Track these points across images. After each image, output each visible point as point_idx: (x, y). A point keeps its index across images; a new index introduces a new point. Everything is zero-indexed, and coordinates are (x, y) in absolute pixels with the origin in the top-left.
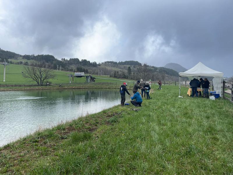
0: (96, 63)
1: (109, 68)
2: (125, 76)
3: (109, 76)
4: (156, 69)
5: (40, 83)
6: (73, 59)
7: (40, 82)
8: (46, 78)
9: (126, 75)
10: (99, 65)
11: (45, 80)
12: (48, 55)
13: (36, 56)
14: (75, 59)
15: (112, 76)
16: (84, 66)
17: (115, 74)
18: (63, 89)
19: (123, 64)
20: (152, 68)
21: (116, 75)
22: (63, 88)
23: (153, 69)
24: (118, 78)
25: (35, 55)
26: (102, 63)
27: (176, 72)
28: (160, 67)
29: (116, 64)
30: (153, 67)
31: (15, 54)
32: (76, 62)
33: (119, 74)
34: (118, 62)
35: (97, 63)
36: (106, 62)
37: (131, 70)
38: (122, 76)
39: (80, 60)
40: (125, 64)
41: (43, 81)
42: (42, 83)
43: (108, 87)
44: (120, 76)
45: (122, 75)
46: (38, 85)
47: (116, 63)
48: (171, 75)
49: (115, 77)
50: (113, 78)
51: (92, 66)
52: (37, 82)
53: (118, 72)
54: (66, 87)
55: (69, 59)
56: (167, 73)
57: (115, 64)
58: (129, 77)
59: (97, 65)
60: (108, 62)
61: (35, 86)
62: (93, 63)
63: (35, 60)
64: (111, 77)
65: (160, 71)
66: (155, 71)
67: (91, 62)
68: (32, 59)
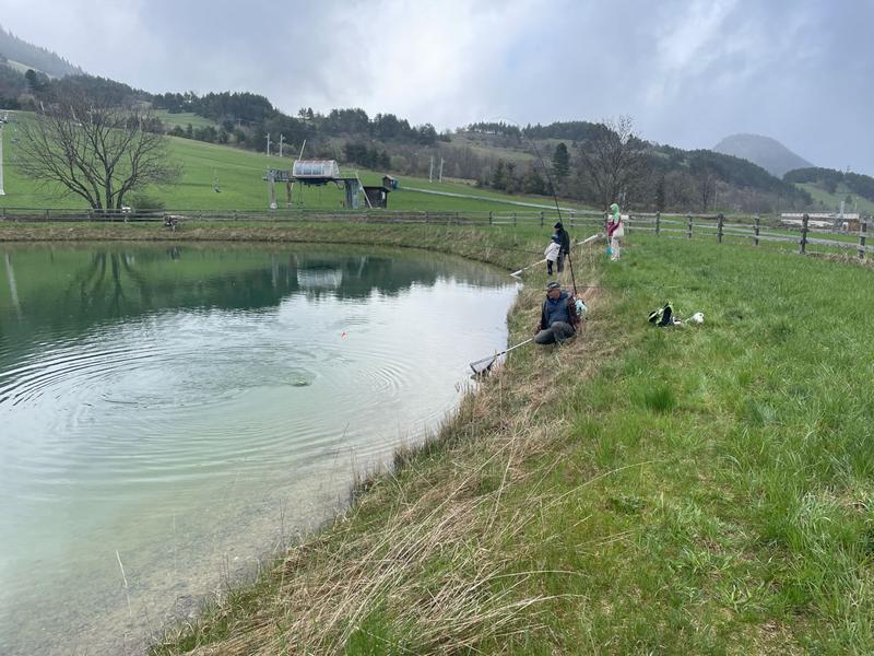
0: (431, 130)
1: (481, 151)
2: (540, 181)
3: (474, 183)
4: (676, 156)
5: (104, 207)
6: (342, 112)
7: (104, 200)
8: (132, 181)
9: (546, 180)
10: (446, 138)
11: (130, 193)
12: (248, 94)
13: (203, 99)
14: (350, 112)
15: (487, 184)
16: (384, 142)
17: (499, 175)
18: (183, 239)
19: (544, 137)
20: (661, 155)
21: (504, 180)
22: (182, 235)
23: (666, 156)
24: (510, 193)
25: (200, 96)
26: (460, 131)
27: (762, 169)
28: (698, 151)
29: (514, 136)
30: (667, 149)
31: (129, 88)
32: (353, 126)
33: (518, 176)
34: (522, 126)
35: (438, 132)
36: (473, 128)
37: (567, 157)
38: (529, 185)
39: (372, 117)
40: (551, 136)
41: (120, 198)
42: (119, 206)
43: (398, 240)
44: (520, 183)
45: (528, 182)
46: (99, 217)
47: (513, 131)
48: (740, 184)
49: (499, 187)
50: (490, 193)
51: (414, 140)
52: (92, 201)
53: (511, 167)
54: (197, 232)
55: (326, 113)
56: (725, 176)
57: (510, 134)
58: (558, 189)
59: (437, 137)
60: (483, 126)
61: (80, 218)
62: (423, 129)
63: (199, 113)
64: (480, 186)
65: (692, 165)
66: (673, 168)
67: (412, 127)
68: (189, 109)
